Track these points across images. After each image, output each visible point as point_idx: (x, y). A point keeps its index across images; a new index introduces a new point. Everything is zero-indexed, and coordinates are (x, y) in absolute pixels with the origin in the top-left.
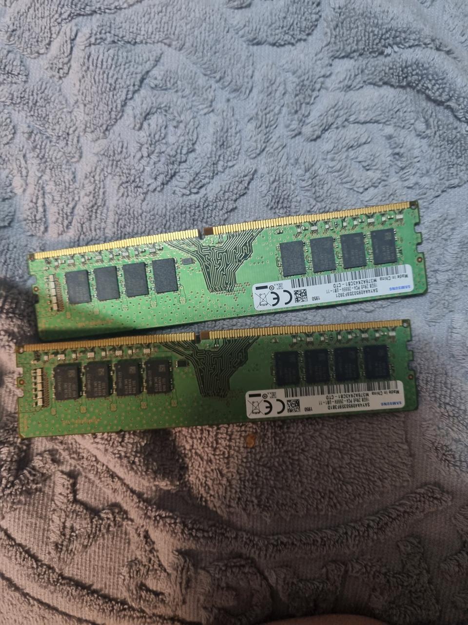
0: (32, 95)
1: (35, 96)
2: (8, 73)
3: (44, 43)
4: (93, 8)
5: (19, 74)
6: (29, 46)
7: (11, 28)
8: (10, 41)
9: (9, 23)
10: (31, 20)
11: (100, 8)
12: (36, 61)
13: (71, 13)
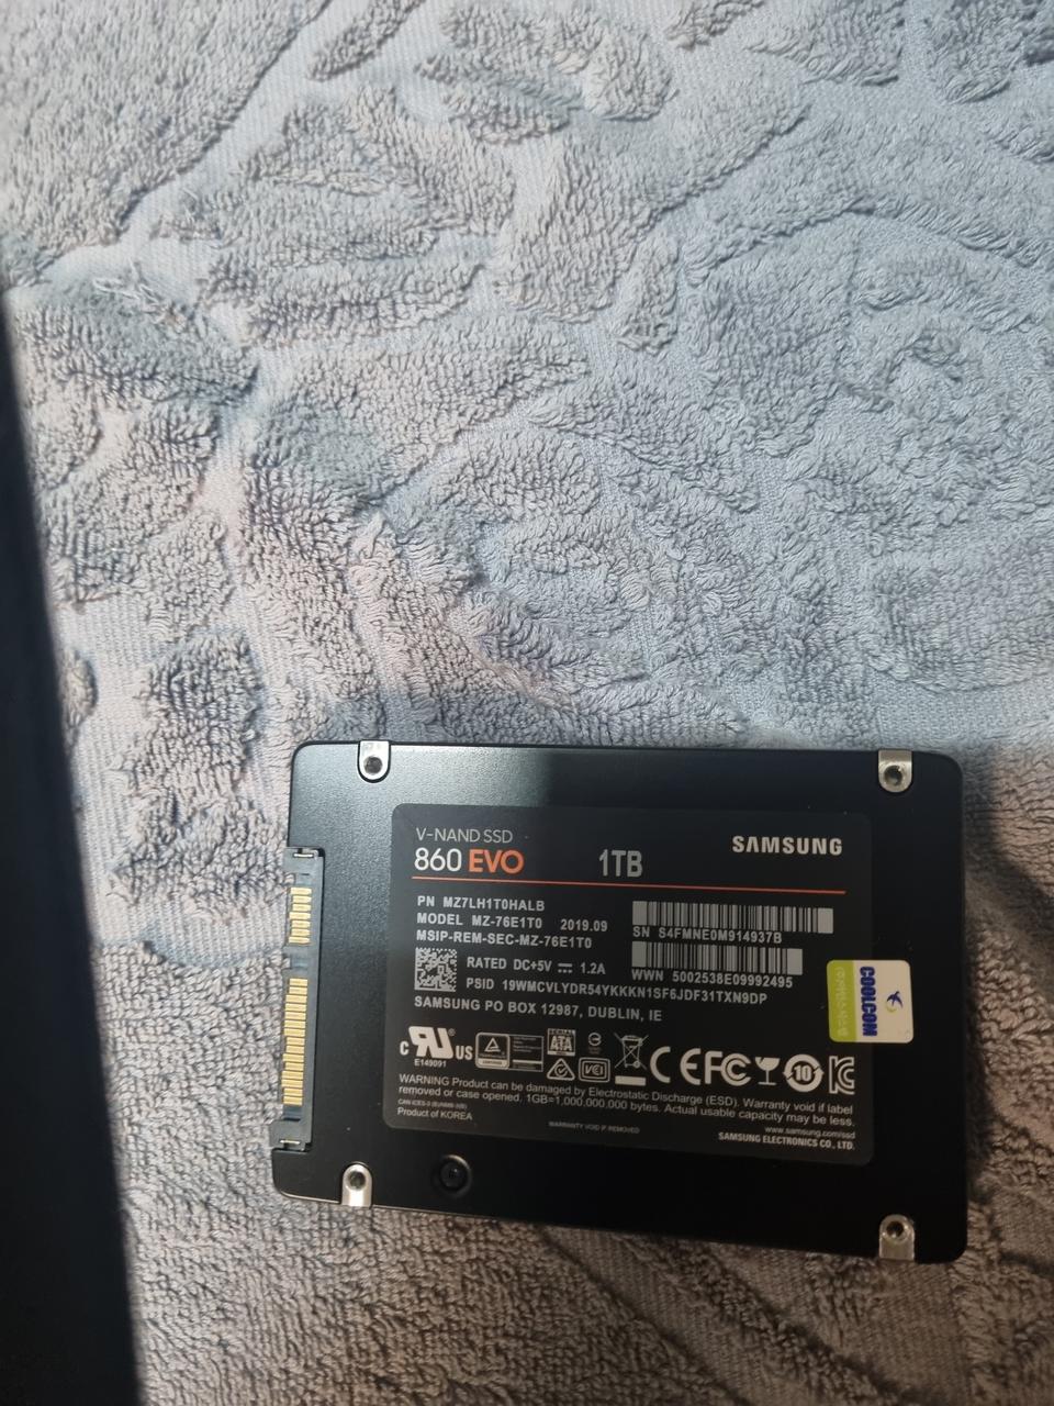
0: (615, 396)
1: (622, 395)
2: (548, 364)
3: (603, 285)
4: (684, 188)
5: (570, 360)
6: (572, 298)
7: (520, 274)
8: (526, 302)
9: (512, 265)
10: (559, 247)
11: (695, 184)
12: (593, 325)
13: (652, 211)
